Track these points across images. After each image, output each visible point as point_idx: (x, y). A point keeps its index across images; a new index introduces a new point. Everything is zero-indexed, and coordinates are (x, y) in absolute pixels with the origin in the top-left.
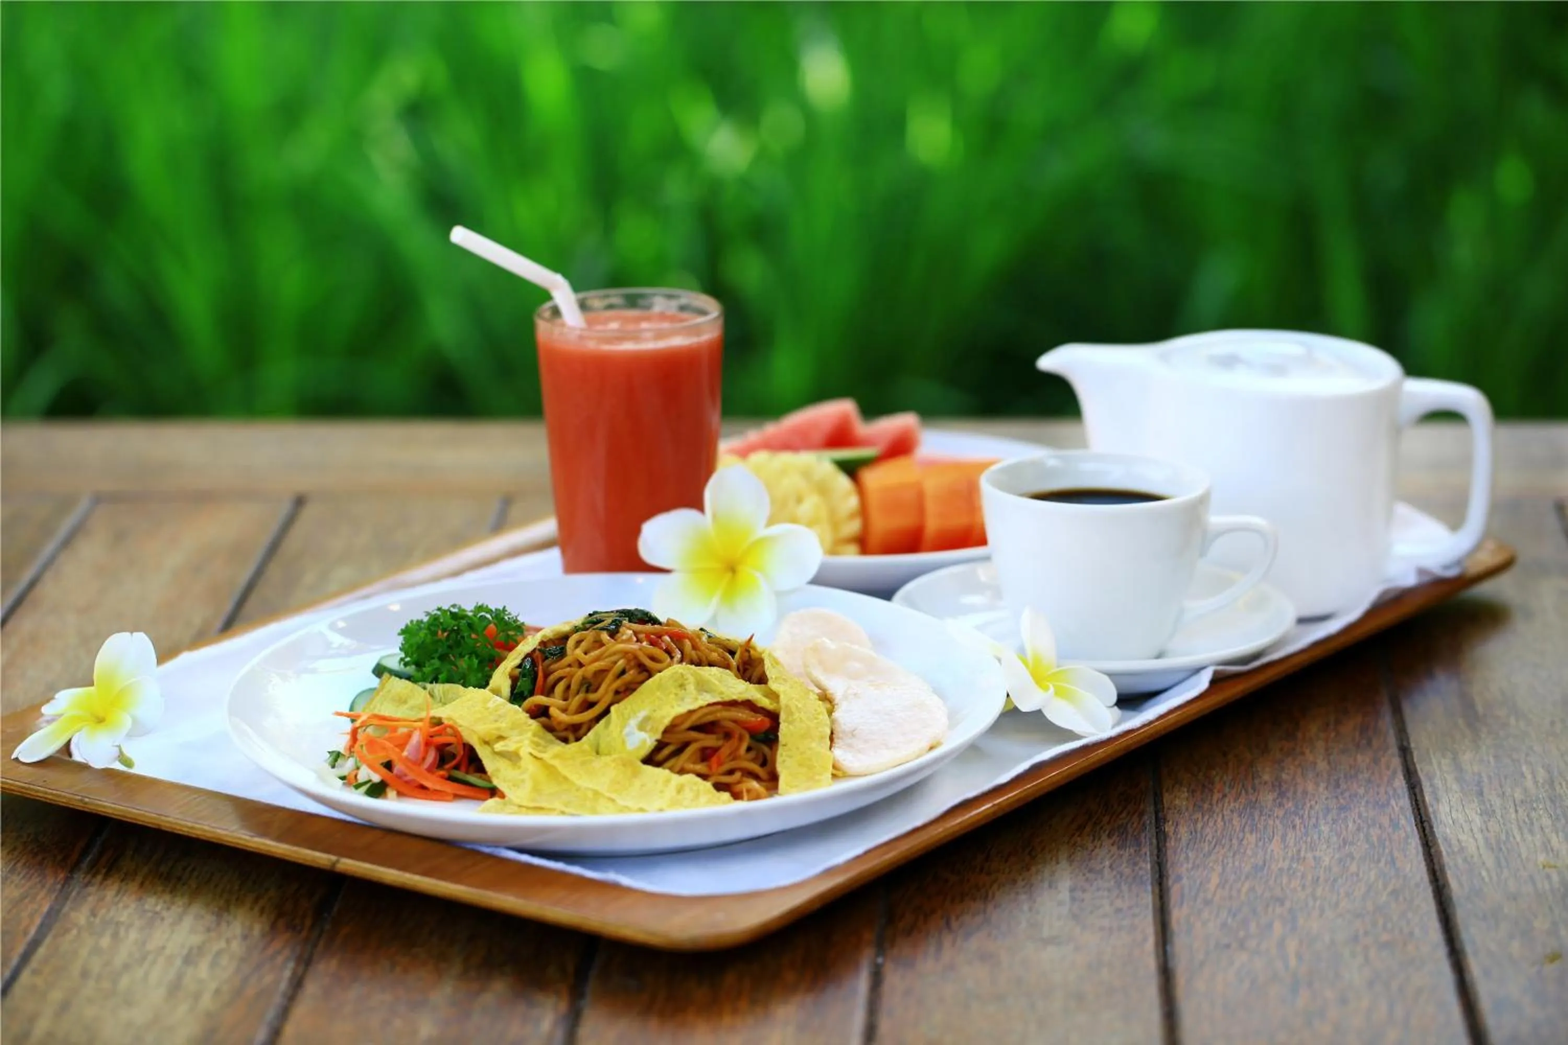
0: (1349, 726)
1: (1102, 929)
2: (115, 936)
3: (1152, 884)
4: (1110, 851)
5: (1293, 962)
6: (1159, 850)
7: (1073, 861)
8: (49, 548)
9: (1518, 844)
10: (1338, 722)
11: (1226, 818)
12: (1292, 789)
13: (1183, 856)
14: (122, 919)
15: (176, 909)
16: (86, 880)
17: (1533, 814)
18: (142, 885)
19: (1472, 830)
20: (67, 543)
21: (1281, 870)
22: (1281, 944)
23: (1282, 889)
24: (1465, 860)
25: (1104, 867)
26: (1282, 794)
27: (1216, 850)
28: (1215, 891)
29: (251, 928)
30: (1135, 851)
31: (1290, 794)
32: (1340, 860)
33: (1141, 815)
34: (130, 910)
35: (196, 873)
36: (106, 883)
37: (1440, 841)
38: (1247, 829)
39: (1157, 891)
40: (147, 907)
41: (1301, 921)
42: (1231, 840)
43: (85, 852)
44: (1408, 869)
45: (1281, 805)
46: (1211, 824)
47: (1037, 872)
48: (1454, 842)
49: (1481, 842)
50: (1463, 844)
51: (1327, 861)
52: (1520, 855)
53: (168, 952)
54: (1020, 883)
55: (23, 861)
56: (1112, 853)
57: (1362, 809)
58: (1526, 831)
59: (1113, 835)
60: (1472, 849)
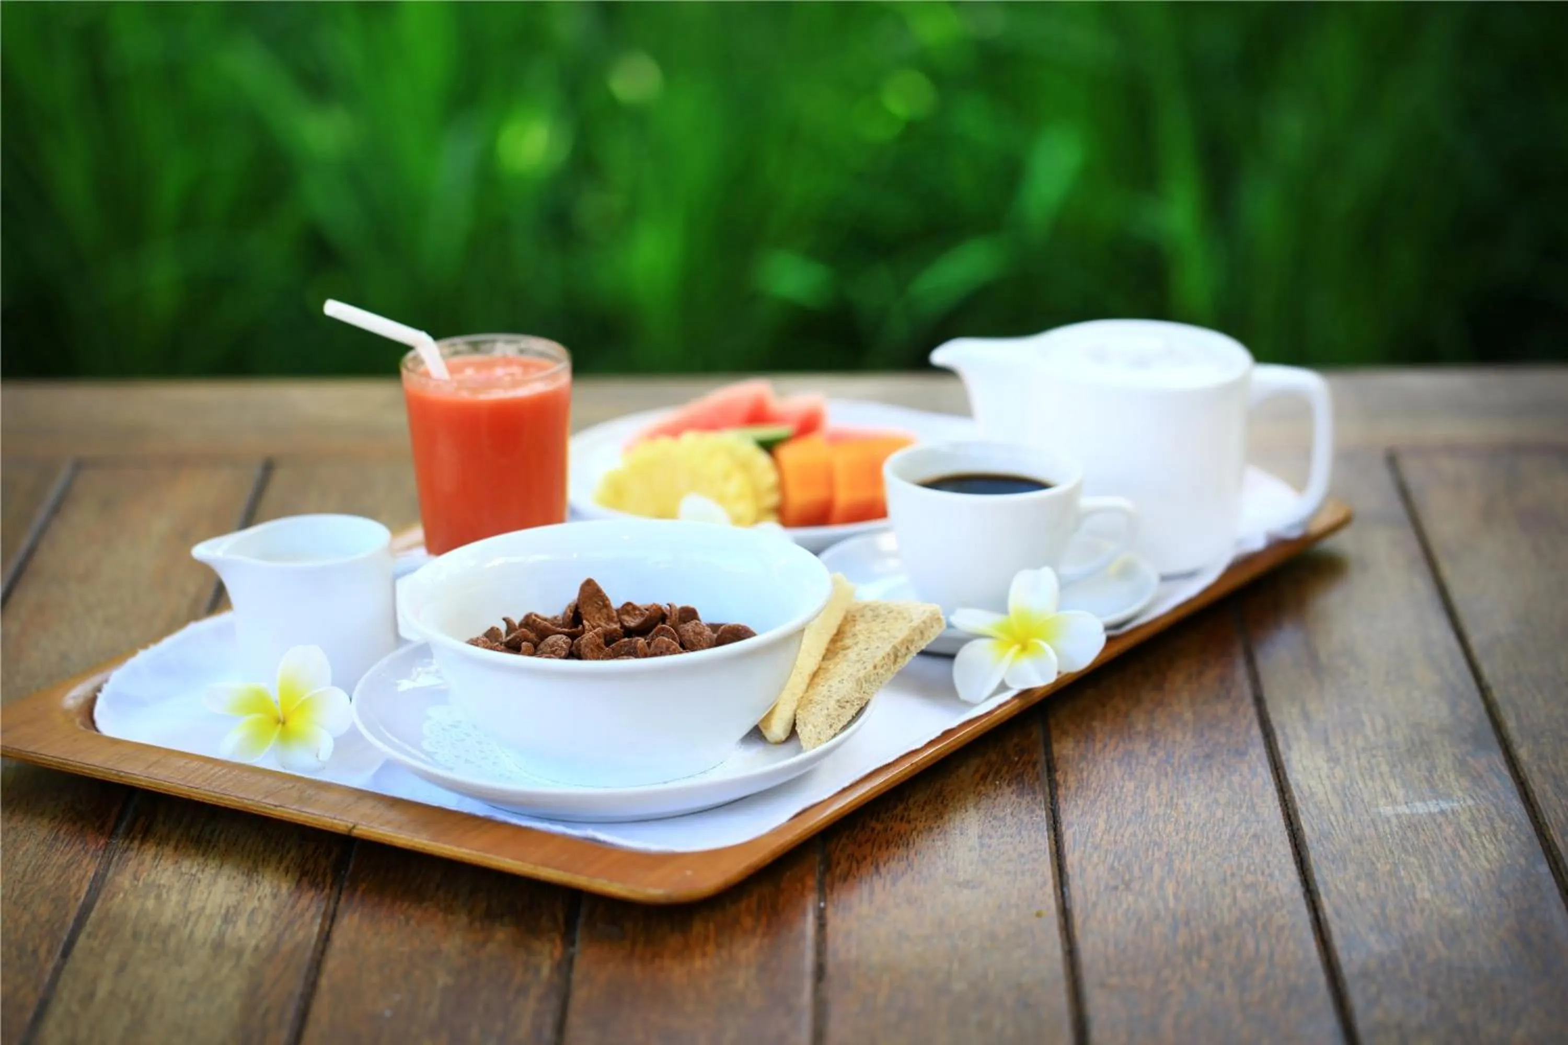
0: (1211, 675)
1: (1008, 873)
2: (158, 897)
3: (1048, 830)
4: (1010, 799)
5: (1172, 903)
6: (1052, 798)
7: (979, 809)
8: (41, 514)
9: (1360, 789)
10: (1200, 674)
11: (1108, 767)
12: (1163, 738)
13: (1073, 803)
14: (162, 882)
15: (210, 871)
16: (125, 845)
17: (1374, 761)
18: (176, 848)
19: (1320, 776)
20: (56, 510)
21: (1157, 815)
22: (1161, 886)
23: (1159, 833)
24: (1315, 804)
25: (1005, 815)
26: (1154, 744)
27: (1100, 798)
28: (1102, 836)
29: (279, 887)
30: (1032, 799)
31: (1161, 744)
32: (1208, 806)
33: (1034, 765)
34: (169, 873)
35: (223, 836)
36: (143, 848)
37: (1293, 787)
38: (1126, 777)
39: (1052, 836)
40: (183, 870)
41: (1177, 863)
42: (1112, 788)
43: (120, 819)
44: (1266, 815)
45: (1154, 754)
46: (1095, 773)
47: (950, 819)
48: (1306, 788)
49: (1329, 788)
50: (1313, 790)
51: (1196, 807)
52: (1363, 801)
53: (207, 912)
54: (937, 831)
55: (64, 828)
56: (1012, 800)
57: (1225, 757)
58: (1367, 777)
59: (1012, 783)
60: (1321, 796)
